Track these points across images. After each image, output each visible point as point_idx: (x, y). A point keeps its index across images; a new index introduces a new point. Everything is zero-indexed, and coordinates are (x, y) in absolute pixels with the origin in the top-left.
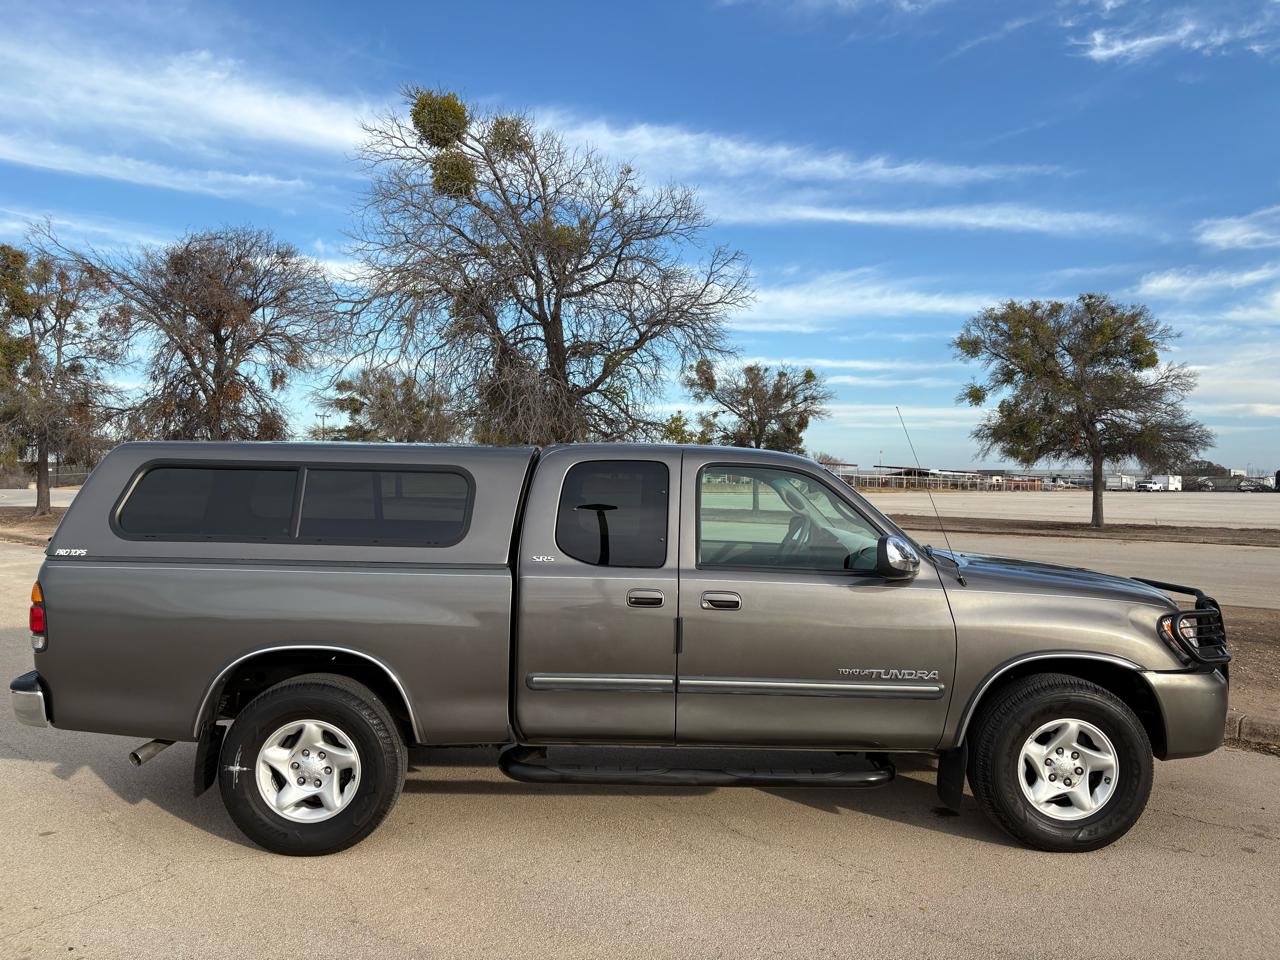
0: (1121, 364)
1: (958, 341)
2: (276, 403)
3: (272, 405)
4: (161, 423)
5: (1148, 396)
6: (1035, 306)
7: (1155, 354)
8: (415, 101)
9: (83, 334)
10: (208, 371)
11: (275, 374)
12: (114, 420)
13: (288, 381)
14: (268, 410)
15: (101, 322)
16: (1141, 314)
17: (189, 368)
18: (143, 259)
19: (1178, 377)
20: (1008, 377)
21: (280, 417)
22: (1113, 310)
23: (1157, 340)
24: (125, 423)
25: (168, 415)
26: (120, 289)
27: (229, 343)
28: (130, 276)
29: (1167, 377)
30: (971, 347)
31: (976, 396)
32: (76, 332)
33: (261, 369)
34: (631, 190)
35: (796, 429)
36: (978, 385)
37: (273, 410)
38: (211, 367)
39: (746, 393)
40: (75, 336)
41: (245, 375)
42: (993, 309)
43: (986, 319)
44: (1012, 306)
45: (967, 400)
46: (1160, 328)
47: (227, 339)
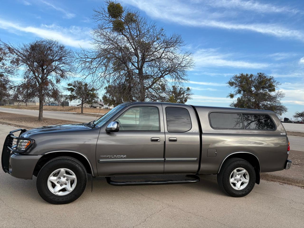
0: (266, 90)
1: (228, 82)
2: (58, 87)
3: (57, 87)
4: (26, 90)
5: (272, 99)
6: (247, 75)
7: (275, 89)
8: (109, 5)
9: (4, 66)
10: (39, 77)
11: (57, 79)
12: (13, 89)
13: (60, 82)
14: (55, 89)
15: (11, 62)
16: (272, 78)
17: (34, 76)
18: (23, 47)
19: (280, 94)
20: (239, 92)
21: (58, 91)
22: (265, 77)
23: (275, 85)
24: (16, 90)
25: (28, 89)
26: (17, 54)
27: (45, 71)
28: (19, 51)
29: (278, 94)
30: (231, 84)
31: (232, 96)
32: (2, 66)
33: (54, 78)
34: (162, 35)
35: (184, 102)
36: (232, 94)
37: (57, 89)
38: (40, 76)
39: (173, 92)
40: (2, 67)
41: (49, 79)
42: (237, 75)
43: (235, 77)
44: (242, 75)
45: (230, 97)
46: (276, 82)
47: (45, 69)
